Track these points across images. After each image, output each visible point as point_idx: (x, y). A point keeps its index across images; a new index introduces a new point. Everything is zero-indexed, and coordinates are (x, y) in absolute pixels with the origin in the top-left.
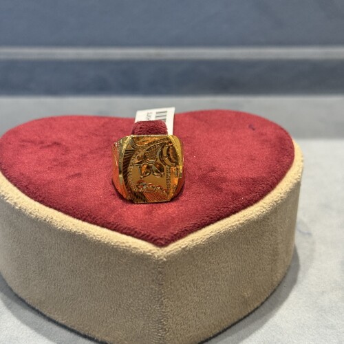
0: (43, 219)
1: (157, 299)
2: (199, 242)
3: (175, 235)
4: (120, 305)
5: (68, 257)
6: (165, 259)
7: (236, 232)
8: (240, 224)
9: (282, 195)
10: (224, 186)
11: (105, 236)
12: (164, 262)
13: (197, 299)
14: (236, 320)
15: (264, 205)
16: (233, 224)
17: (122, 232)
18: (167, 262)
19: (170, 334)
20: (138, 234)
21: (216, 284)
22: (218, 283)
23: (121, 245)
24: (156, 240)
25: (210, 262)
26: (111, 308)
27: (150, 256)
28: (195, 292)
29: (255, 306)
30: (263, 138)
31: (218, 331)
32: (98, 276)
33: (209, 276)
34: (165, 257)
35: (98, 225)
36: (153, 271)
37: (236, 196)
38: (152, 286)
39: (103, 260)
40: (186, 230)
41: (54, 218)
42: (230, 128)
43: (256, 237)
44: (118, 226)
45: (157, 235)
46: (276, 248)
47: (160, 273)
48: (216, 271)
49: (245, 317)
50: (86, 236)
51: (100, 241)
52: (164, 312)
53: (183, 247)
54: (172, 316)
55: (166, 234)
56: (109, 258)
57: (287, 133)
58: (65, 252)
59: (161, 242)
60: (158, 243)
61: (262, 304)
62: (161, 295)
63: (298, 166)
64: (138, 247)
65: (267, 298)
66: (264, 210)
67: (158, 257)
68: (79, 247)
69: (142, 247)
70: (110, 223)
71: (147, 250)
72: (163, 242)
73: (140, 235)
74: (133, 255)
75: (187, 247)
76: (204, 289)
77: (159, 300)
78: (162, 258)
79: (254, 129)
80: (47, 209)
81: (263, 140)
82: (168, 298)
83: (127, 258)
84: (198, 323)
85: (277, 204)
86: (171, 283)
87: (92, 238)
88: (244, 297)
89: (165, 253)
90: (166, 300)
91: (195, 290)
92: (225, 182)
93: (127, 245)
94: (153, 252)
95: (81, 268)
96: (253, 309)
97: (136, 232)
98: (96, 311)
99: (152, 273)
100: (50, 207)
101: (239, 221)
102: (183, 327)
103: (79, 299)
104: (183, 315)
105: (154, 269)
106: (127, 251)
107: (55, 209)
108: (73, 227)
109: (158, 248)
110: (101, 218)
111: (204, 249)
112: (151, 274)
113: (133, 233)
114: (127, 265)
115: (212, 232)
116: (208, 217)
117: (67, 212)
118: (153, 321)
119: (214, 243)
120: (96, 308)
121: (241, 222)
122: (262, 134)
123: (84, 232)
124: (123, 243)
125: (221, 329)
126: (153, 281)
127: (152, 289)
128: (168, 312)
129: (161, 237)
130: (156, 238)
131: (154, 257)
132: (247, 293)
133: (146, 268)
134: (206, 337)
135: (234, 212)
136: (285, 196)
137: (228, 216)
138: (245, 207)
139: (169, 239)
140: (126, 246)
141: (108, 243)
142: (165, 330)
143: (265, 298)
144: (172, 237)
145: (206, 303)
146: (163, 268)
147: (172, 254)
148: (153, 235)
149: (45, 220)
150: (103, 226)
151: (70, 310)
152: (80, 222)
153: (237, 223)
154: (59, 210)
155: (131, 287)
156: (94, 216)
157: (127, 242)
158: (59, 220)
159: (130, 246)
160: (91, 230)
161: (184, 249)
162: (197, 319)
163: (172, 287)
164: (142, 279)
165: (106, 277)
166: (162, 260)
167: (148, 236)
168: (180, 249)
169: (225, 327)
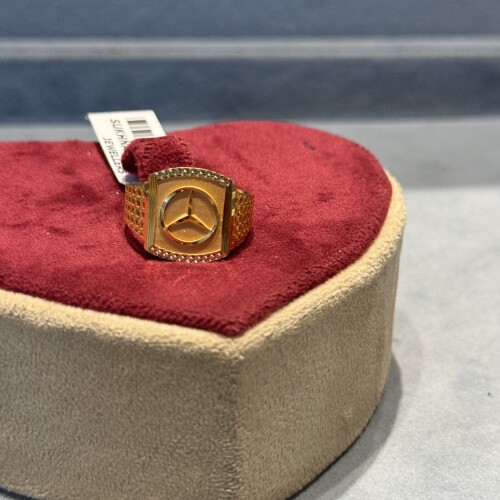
0: (8, 312)
1: (226, 429)
2: (289, 326)
3: (253, 316)
4: (156, 448)
5: (58, 376)
6: (242, 357)
7: (338, 307)
8: (343, 292)
9: (391, 245)
10: (301, 235)
11: (130, 328)
12: (241, 363)
13: (283, 425)
14: (332, 460)
15: (370, 261)
16: (334, 294)
17: (159, 320)
18: (244, 361)
19: (245, 489)
20: (190, 320)
21: (310, 398)
22: (311, 395)
23: (161, 341)
24: (224, 326)
25: (303, 360)
26: (140, 456)
27: (215, 354)
28: (282, 413)
29: (356, 435)
30: (333, 160)
31: (309, 480)
32: (117, 401)
33: (300, 383)
34: (241, 354)
35: (113, 311)
36: (222, 380)
37: (327, 248)
38: (218, 406)
39: (126, 371)
40: (267, 307)
41: (29, 308)
42: (274, 147)
43: (362, 316)
44: (151, 308)
45: (226, 317)
46: (383, 335)
47: (233, 381)
48: (310, 375)
49: (344, 453)
50: (94, 332)
51: (121, 339)
52: (237, 450)
53: (267, 334)
54: (248, 456)
55: (239, 315)
56: (138, 367)
57: (367, 152)
58: (52, 367)
59: (234, 328)
60: (228, 330)
61: (364, 430)
62: (232, 420)
63: (400, 200)
64: (193, 340)
65: (370, 421)
66: (372, 269)
67: (231, 354)
68: (81, 355)
69: (201, 340)
70: (135, 307)
71: (211, 345)
72: (235, 328)
73: (194, 321)
74: (184, 356)
75: (272, 334)
76: (293, 407)
77: (229, 429)
78: (237, 355)
79: (313, 149)
80: (11, 295)
81: (335, 164)
82: (243, 425)
83: (173, 363)
84: (283, 467)
85: (387, 259)
86: (249, 399)
87: (106, 334)
88: (343, 419)
89: (241, 347)
90: (241, 428)
91: (281, 409)
92: (300, 229)
93: (174, 339)
94: (220, 346)
95: (84, 393)
96: (353, 439)
97: (185, 317)
98: (111, 465)
99: (219, 384)
100: (16, 290)
101: (340, 288)
102: (262, 474)
103: (76, 450)
104: (263, 453)
105: (222, 375)
106: (174, 350)
107: (27, 292)
108: (69, 320)
109: (229, 340)
110: (117, 301)
111: (295, 337)
112: (217, 387)
113: (181, 318)
114: (172, 375)
115: (305, 308)
116: (295, 283)
117: (50, 296)
118: (218, 468)
119: (309, 327)
120: (110, 460)
121: (344, 289)
122: (328, 155)
123: (91, 326)
124: (166, 337)
125: (314, 476)
126: (220, 397)
127: (218, 412)
128: (243, 449)
129: (232, 320)
130: (224, 323)
131: (224, 355)
132: (349, 413)
133: (208, 376)
134: (294, 490)
135: (331, 274)
136: (395, 247)
137: (323, 281)
138: (344, 264)
139: (245, 322)
140: (171, 343)
141: (137, 341)
142: (238, 483)
143: (367, 420)
144: (249, 319)
145: (295, 431)
146: (237, 373)
147: (253, 347)
148: (217, 318)
149: (11, 314)
150: (122, 312)
151: (58, 472)
152: (79, 310)
153: (339, 291)
154: (34, 294)
155: (179, 413)
156: (103, 298)
157: (173, 335)
158: (37, 311)
159: (179, 341)
160: (101, 321)
161: (268, 338)
162: (282, 461)
163: (251, 406)
164: (201, 396)
165: (131, 402)
166: (236, 358)
167: (209, 321)
168: (262, 339)
169: (319, 472)
